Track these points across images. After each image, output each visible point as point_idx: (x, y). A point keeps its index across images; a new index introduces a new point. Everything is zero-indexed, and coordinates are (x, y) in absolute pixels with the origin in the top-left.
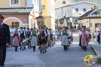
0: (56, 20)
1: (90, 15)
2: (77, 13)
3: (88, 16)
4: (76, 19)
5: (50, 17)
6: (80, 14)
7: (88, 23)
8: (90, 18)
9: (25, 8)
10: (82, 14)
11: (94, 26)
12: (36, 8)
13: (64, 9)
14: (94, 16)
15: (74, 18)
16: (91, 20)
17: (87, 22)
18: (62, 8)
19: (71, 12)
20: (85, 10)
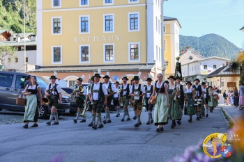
1: (222, 73)
2: (205, 70)
3: (219, 74)
6: (210, 71)
8: (221, 76)
9: (145, 65)
10: (212, 72)
11: (226, 85)
12: (159, 64)
13: (191, 66)
14: (226, 73)
16: (223, 78)
17: (218, 80)
18: (188, 64)
19: (199, 69)
20: (215, 66)
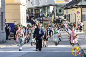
0: (28, 9)
4: (59, 8)
5: (19, 4)
7: (80, 15)
15: (57, 6)
